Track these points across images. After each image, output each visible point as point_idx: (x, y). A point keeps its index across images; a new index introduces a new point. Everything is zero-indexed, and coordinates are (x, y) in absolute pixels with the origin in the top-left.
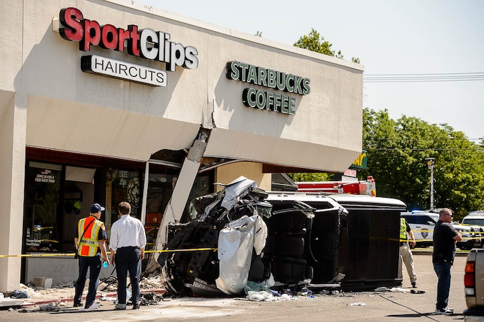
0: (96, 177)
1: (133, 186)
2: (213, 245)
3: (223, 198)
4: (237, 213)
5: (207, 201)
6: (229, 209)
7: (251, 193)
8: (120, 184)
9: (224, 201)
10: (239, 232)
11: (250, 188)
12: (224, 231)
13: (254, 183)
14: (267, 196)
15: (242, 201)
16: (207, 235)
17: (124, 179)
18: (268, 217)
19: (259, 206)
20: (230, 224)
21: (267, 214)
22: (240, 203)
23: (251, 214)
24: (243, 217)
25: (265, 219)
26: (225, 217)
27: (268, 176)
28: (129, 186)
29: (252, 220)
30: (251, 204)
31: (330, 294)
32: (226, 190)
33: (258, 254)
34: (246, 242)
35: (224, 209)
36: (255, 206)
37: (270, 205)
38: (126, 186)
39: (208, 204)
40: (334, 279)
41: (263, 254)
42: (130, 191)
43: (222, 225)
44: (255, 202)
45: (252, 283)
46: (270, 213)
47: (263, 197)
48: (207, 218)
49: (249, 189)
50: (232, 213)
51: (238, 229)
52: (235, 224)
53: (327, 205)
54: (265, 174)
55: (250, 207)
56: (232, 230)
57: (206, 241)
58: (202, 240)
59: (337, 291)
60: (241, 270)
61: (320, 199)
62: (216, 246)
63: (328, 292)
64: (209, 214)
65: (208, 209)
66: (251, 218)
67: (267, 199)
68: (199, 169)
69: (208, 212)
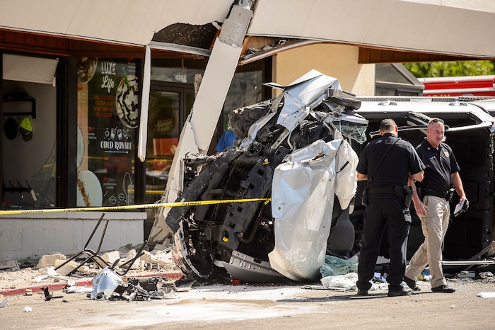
1: (125, 89)
2: (263, 193)
3: (280, 109)
4: (305, 136)
5: (252, 115)
6: (291, 128)
7: (329, 101)
8: (103, 86)
9: (282, 115)
10: (308, 168)
11: (329, 91)
12: (282, 167)
13: (335, 83)
14: (359, 104)
15: (313, 114)
16: (253, 174)
17: (111, 76)
18: (361, 142)
19: (344, 123)
20: (292, 155)
21: (359, 137)
22: (309, 118)
23: (329, 138)
24: (315, 143)
25: (355, 146)
26: (284, 144)
27: (369, 70)
28: (119, 89)
29: (333, 148)
30: (330, 120)
31: (477, 278)
32: (286, 96)
33: (344, 207)
34: (322, 187)
35: (283, 129)
36: (336, 123)
37: (364, 121)
38: (114, 90)
39: (254, 121)
40: (483, 252)
41: (352, 208)
42: (121, 99)
43: (277, 159)
44: (337, 116)
45: (334, 259)
46: (364, 135)
47: (351, 107)
48: (252, 146)
49: (326, 92)
50: (296, 136)
51: (307, 164)
52: (302, 154)
53: (471, 118)
54: (364, 66)
55: (329, 124)
56: (296, 166)
57: (251, 187)
58: (244, 184)
59: (490, 274)
60: (314, 236)
61: (457, 108)
62: (269, 195)
63: (473, 275)
64: (257, 139)
65: (254, 131)
66: (329, 144)
67: (360, 110)
68: (241, 59)
69: (253, 137)
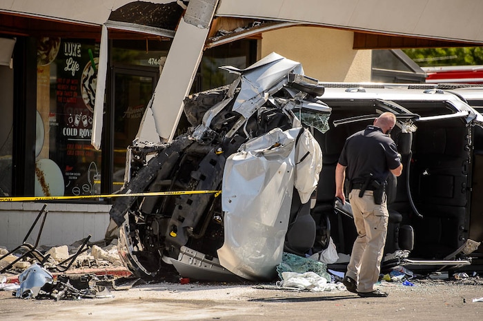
0: (17, 54)
2: (215, 185)
3: (236, 95)
4: (264, 122)
5: (207, 101)
6: (247, 115)
7: (290, 86)
8: (67, 69)
9: (239, 101)
10: (263, 159)
11: (291, 75)
12: (236, 157)
13: (297, 67)
14: (322, 90)
15: (272, 101)
16: (204, 164)
17: (75, 59)
18: (323, 131)
19: (305, 110)
20: (247, 144)
21: (321, 126)
22: (268, 104)
23: (285, 124)
24: (271, 132)
25: (317, 135)
26: (240, 132)
27: (365, 56)
28: (85, 73)
29: (289, 137)
30: (290, 107)
31: (451, 279)
32: (243, 80)
33: (304, 200)
34: (278, 178)
35: (238, 116)
36: (295, 111)
37: (327, 108)
38: (79, 73)
39: (210, 106)
40: (458, 251)
41: (314, 202)
42: (87, 83)
43: (232, 147)
44: (298, 102)
46: (327, 123)
47: (313, 93)
48: (206, 134)
49: (287, 77)
50: (253, 124)
51: (261, 154)
52: (256, 144)
53: (446, 107)
54: (360, 51)
55: (288, 112)
56: (250, 155)
57: (203, 178)
58: (195, 175)
59: (465, 275)
60: (270, 233)
61: (433, 96)
62: (219, 187)
63: (446, 276)
64: (211, 126)
65: (208, 118)
66: (286, 132)
67: (323, 97)
69: (208, 125)
